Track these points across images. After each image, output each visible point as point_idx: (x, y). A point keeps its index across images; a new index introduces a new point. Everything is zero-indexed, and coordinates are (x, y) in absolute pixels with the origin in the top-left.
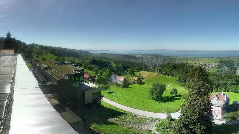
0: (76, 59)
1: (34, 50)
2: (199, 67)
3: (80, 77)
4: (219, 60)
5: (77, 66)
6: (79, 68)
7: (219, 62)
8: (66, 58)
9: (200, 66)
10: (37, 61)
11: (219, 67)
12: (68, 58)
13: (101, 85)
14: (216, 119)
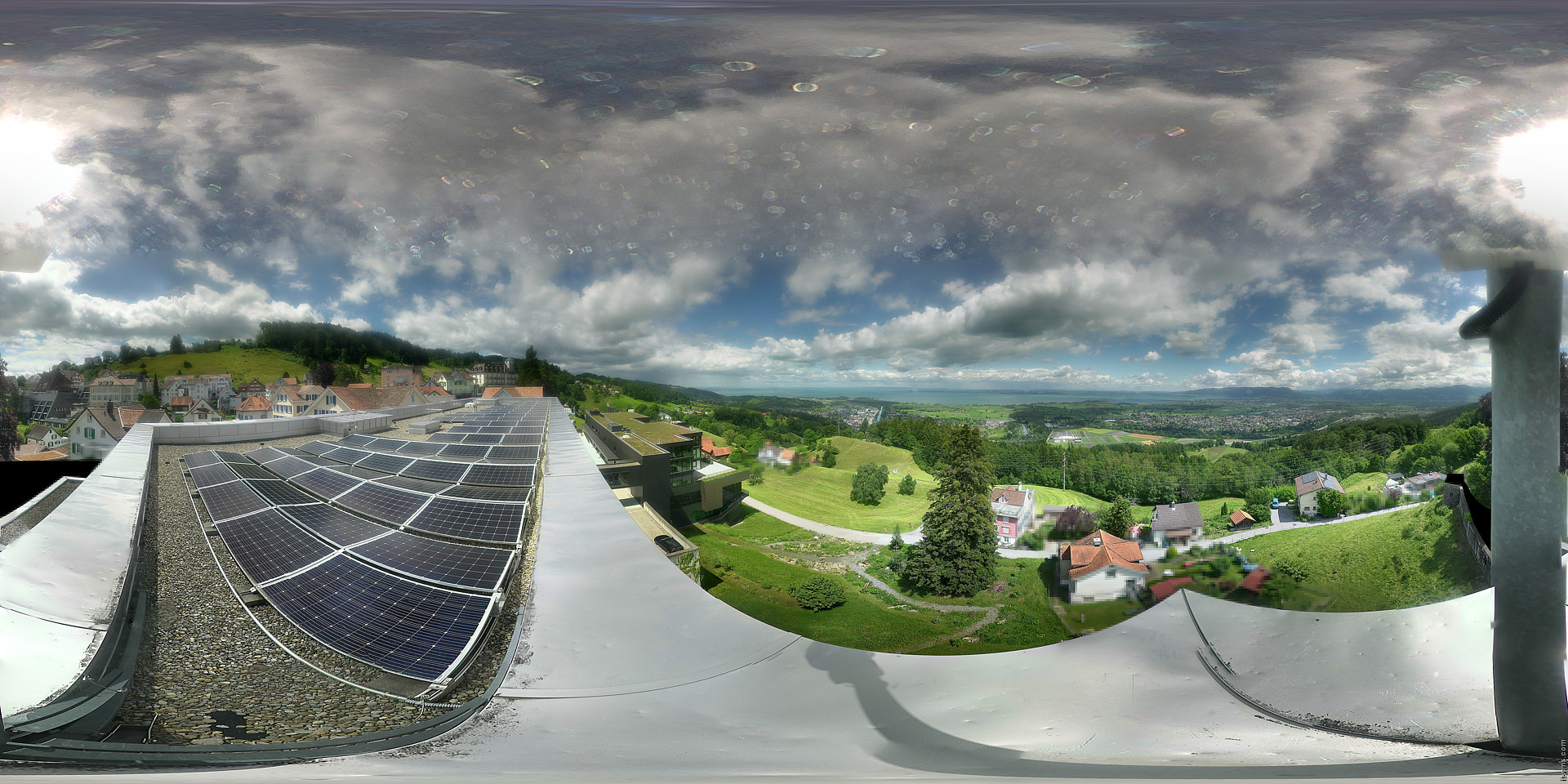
0: (684, 408)
1: (588, 388)
2: (964, 427)
3: (694, 451)
4: (1011, 411)
5: (686, 424)
6: (692, 430)
7: (1010, 416)
8: (661, 406)
9: (966, 426)
10: (596, 413)
11: (1011, 426)
12: (665, 407)
13: (742, 468)
14: (1003, 546)
